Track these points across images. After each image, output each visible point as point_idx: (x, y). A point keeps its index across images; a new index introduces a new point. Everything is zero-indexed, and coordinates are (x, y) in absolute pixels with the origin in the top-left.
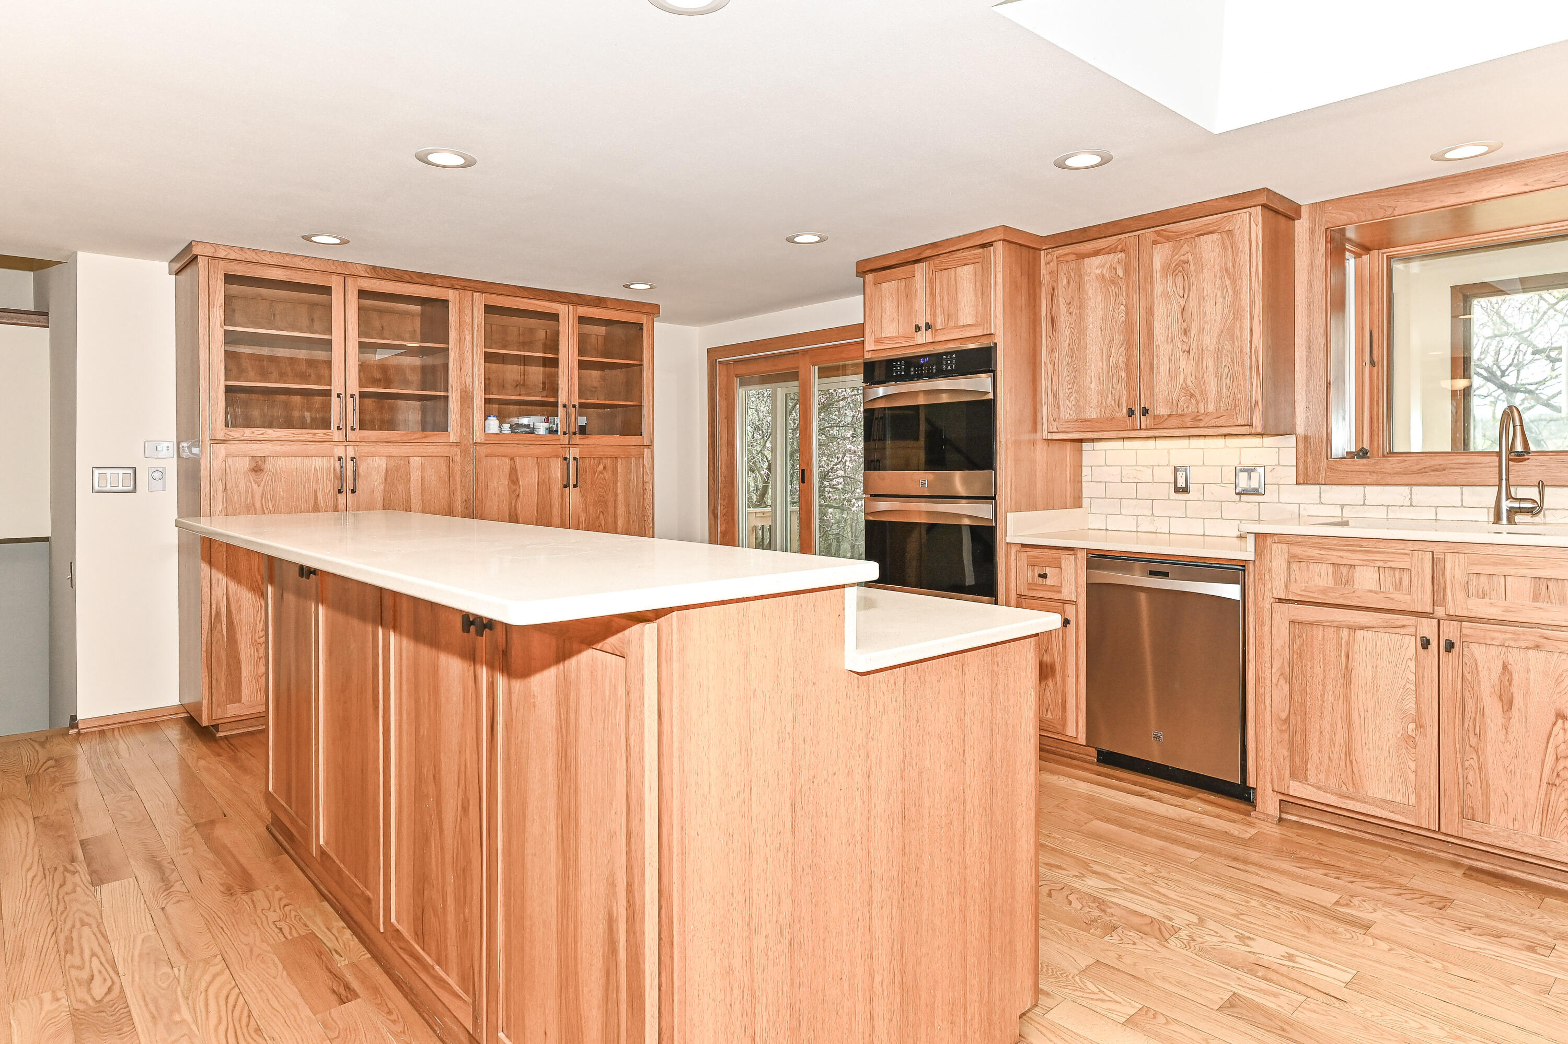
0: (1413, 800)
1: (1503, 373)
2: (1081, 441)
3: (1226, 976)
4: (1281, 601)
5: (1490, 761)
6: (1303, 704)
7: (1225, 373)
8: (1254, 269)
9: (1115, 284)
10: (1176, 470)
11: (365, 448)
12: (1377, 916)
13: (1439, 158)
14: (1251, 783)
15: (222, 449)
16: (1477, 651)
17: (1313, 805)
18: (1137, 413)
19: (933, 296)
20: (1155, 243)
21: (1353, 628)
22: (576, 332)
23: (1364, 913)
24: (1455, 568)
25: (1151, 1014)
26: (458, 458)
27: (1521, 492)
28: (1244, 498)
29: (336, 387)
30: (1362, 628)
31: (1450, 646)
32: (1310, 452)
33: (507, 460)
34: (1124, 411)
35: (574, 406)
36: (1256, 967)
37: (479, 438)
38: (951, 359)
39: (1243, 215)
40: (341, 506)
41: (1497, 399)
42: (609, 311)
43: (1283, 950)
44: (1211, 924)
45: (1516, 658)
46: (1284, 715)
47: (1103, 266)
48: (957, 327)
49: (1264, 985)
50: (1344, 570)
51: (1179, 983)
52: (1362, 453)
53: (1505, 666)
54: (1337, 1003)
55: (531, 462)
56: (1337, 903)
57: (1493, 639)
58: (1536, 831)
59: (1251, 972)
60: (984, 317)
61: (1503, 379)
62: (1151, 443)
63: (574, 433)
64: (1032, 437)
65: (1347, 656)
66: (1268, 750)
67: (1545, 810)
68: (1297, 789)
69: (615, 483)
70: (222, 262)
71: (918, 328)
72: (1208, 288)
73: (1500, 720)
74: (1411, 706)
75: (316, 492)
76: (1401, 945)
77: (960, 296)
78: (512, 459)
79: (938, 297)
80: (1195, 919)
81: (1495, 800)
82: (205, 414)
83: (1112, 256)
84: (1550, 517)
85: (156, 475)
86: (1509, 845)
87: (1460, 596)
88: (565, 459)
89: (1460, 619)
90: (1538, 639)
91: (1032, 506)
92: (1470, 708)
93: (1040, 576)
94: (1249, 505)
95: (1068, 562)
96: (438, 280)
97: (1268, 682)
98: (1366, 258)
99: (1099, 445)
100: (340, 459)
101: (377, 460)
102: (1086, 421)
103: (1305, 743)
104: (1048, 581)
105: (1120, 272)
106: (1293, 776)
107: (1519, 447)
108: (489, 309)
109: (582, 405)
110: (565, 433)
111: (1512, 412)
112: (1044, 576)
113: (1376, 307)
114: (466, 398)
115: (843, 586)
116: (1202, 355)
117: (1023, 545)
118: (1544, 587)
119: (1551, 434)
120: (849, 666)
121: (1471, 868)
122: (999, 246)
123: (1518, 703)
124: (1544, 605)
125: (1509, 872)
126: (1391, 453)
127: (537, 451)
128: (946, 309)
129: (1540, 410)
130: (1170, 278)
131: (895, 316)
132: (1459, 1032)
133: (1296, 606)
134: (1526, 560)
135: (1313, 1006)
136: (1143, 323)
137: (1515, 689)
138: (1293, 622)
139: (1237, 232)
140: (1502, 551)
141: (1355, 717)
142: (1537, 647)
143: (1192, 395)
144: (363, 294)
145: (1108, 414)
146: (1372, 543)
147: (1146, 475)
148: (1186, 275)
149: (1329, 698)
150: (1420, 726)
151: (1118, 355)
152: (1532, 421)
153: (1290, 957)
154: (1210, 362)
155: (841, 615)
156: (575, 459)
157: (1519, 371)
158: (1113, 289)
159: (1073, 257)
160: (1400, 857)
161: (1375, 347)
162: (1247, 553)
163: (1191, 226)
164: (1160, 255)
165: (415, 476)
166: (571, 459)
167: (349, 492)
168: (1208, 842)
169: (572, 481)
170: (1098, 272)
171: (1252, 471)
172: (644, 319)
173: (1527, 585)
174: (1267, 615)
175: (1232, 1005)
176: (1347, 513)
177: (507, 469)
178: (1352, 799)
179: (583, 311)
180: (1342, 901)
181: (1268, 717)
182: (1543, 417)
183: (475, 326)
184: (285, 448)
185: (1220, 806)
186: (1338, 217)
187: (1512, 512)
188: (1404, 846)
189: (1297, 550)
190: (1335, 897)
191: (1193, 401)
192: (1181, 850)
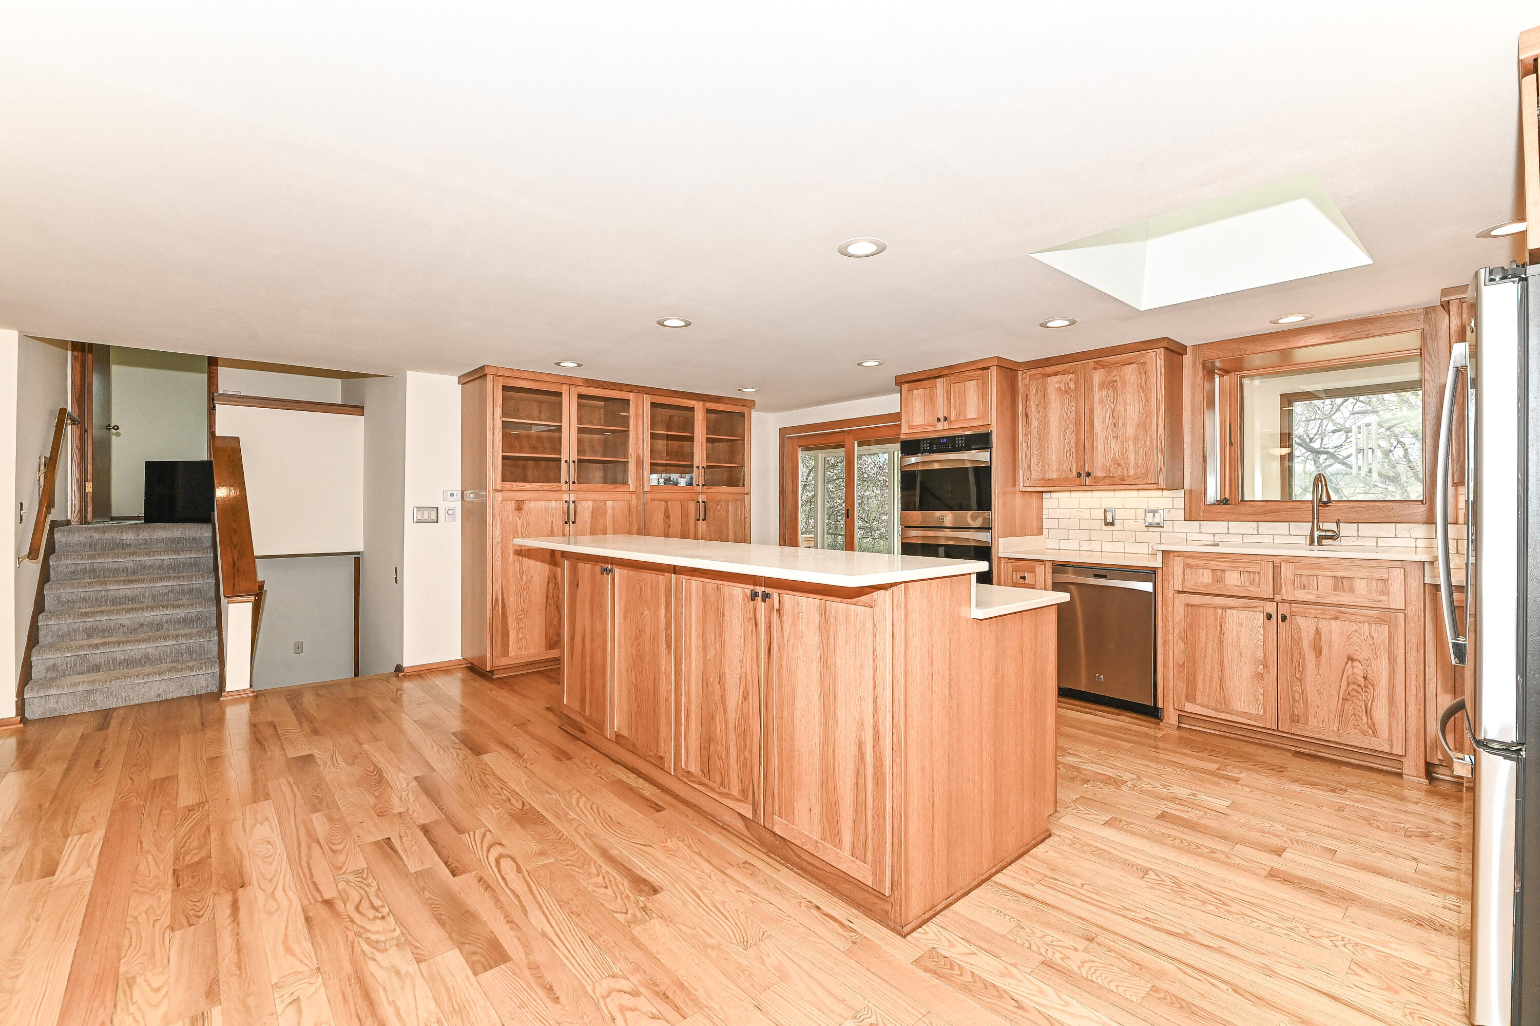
0: (1261, 712)
1: (1311, 440)
2: (1042, 492)
3: (1159, 804)
4: (1179, 592)
5: (1308, 687)
6: (1194, 655)
7: (1141, 450)
8: (1159, 386)
9: (1068, 394)
10: (1105, 511)
11: (581, 495)
12: (1242, 775)
13: (1276, 322)
14: (1160, 705)
15: (499, 496)
16: (1301, 621)
17: (1199, 717)
18: (1083, 475)
19: (949, 399)
20: (1095, 368)
21: (1225, 608)
22: (705, 418)
23: (1235, 774)
24: (1287, 572)
25: (1118, 820)
26: (634, 501)
27: (1327, 526)
28: (1150, 529)
29: (564, 457)
30: (1230, 608)
31: (1284, 618)
32: (1193, 501)
33: (663, 503)
34: (1075, 474)
35: (703, 468)
36: (1174, 799)
37: (646, 489)
38: (962, 440)
39: (1152, 353)
40: (567, 533)
41: (1307, 458)
42: (724, 405)
43: (1189, 791)
44: (1145, 779)
45: (1324, 625)
46: (1181, 662)
47: (1060, 382)
48: (965, 420)
49: (1180, 807)
50: (1219, 573)
51: (1131, 807)
52: (1225, 501)
53: (1317, 630)
54: (1223, 816)
55: (678, 504)
56: (1218, 769)
57: (1310, 614)
58: (1336, 728)
59: (1171, 801)
60: (985, 414)
61: (1311, 444)
62: (1089, 494)
63: (703, 485)
64: (1013, 489)
65: (1221, 626)
66: (1171, 684)
67: (1341, 714)
68: (1189, 707)
69: (727, 517)
70: (501, 378)
71: (939, 420)
72: (1129, 398)
73: (1314, 662)
74: (1260, 654)
75: (552, 523)
76: (1257, 789)
77: (967, 400)
78: (666, 502)
79: (952, 401)
80: (1135, 777)
81: (1312, 710)
82: (490, 474)
83: (1066, 376)
84: (1344, 541)
85: (450, 512)
86: (1320, 736)
87: (1290, 588)
88: (698, 502)
89: (1290, 602)
90: (1337, 613)
91: (1013, 534)
92: (1296, 655)
93: (1021, 578)
94: (1153, 535)
95: (1040, 569)
96: (623, 387)
97: (1171, 642)
98: (1227, 377)
99: (1053, 495)
100: (566, 502)
101: (587, 502)
102: (1049, 480)
103: (1195, 679)
104: (1026, 582)
105: (1072, 386)
106: (1187, 699)
107: (1325, 499)
108: (653, 405)
109: (708, 467)
110: (698, 485)
111: (1320, 477)
112: (1024, 578)
113: (1233, 409)
114: (639, 463)
115: (970, 574)
116: (1125, 440)
117: (1009, 559)
118: (1340, 583)
119: (1346, 484)
120: (973, 616)
121: (1297, 752)
122: (994, 369)
123: (1325, 651)
124: (1340, 593)
125: (1320, 754)
126: (1243, 501)
127: (682, 497)
128: (958, 407)
129: (1337, 467)
130: (1104, 392)
131: (923, 412)
132: (1292, 828)
133: (1189, 595)
134: (1329, 566)
135: (1209, 817)
136: (1087, 419)
137: (1323, 643)
138: (1187, 605)
139: (1148, 363)
140: (1315, 561)
141: (1226, 662)
142: (1336, 618)
143: (1119, 465)
144: (580, 396)
145: (1064, 476)
146: (1236, 556)
147: (1086, 514)
148: (1115, 389)
149: (1209, 650)
150: (1266, 667)
151: (1071, 438)
152: (1332, 475)
153: (1194, 795)
154: (1130, 444)
155: (969, 589)
156: (704, 502)
157: (1322, 440)
158: (1067, 397)
159: (1040, 376)
160: (1254, 747)
161: (1233, 434)
162: (1157, 563)
163: (1119, 359)
164: (1098, 377)
165: (609, 513)
166: (701, 502)
167: (571, 523)
168: (1136, 739)
169: (702, 517)
170: (1057, 386)
171: (1156, 512)
172: (746, 410)
173: (1330, 582)
174: (1170, 601)
175: (1163, 816)
176: (1217, 538)
177: (663, 509)
178: (1224, 712)
179: (709, 405)
180: (1221, 768)
181: (1171, 664)
182: (1340, 472)
183: (645, 415)
184: (536, 495)
185: (1140, 720)
186: (1212, 354)
187: (1321, 538)
188: (1256, 741)
189: (1189, 561)
190: (1217, 766)
191: (1120, 468)
192: (1119, 742)
